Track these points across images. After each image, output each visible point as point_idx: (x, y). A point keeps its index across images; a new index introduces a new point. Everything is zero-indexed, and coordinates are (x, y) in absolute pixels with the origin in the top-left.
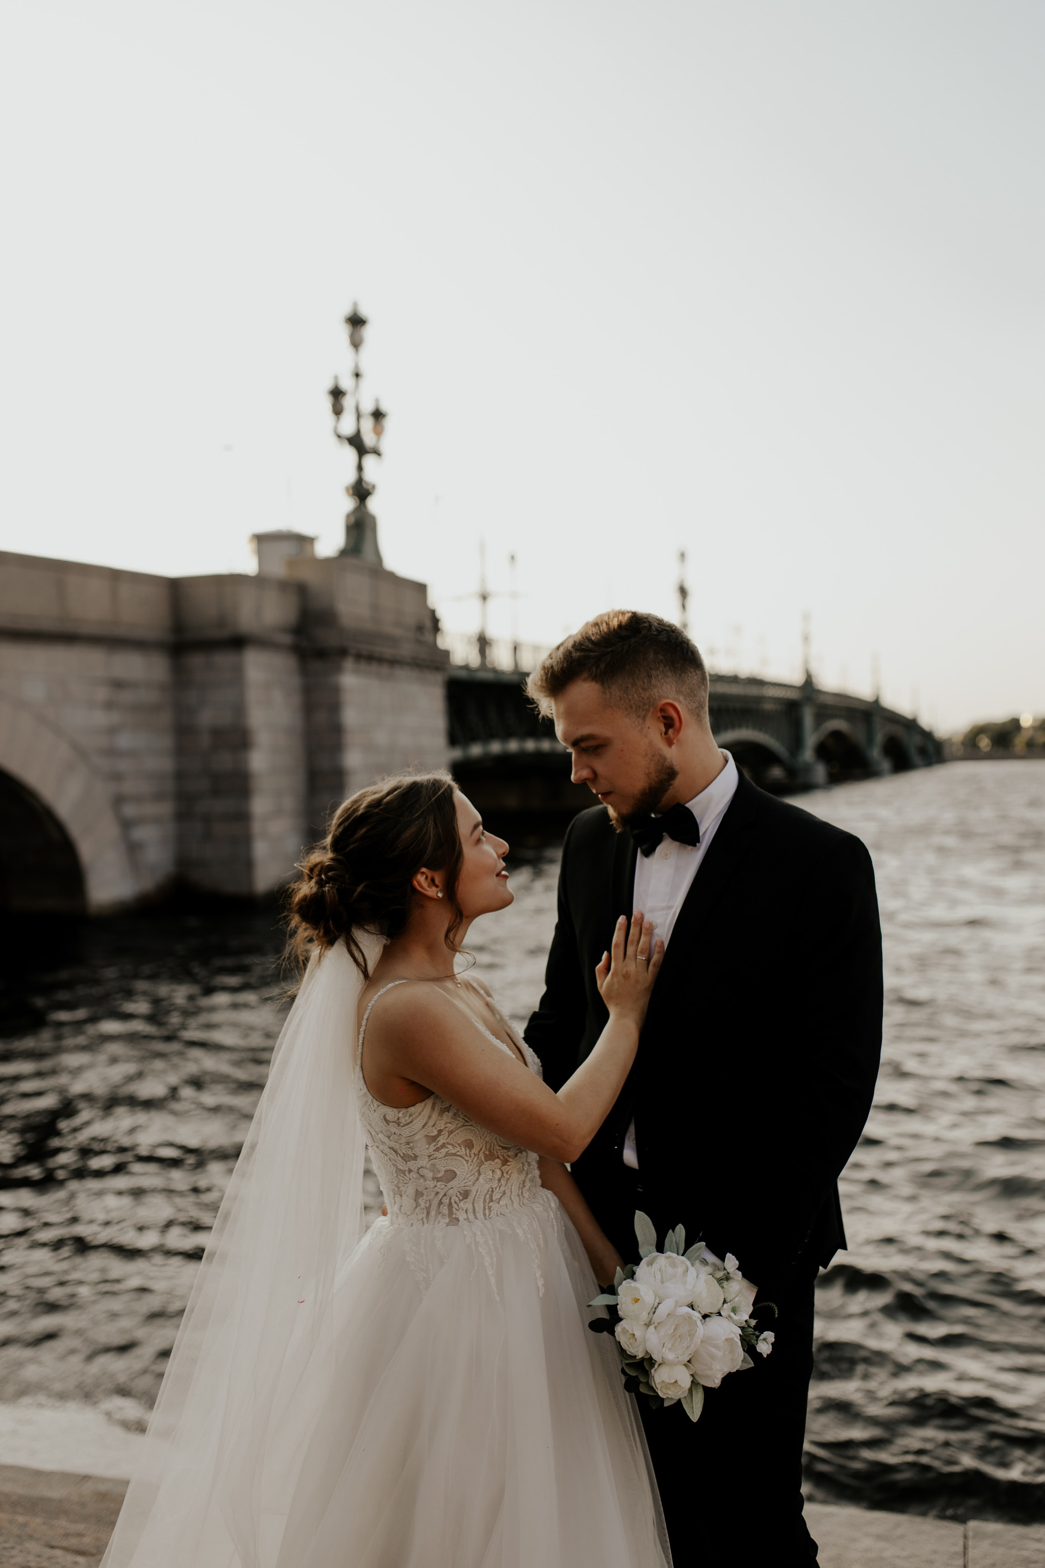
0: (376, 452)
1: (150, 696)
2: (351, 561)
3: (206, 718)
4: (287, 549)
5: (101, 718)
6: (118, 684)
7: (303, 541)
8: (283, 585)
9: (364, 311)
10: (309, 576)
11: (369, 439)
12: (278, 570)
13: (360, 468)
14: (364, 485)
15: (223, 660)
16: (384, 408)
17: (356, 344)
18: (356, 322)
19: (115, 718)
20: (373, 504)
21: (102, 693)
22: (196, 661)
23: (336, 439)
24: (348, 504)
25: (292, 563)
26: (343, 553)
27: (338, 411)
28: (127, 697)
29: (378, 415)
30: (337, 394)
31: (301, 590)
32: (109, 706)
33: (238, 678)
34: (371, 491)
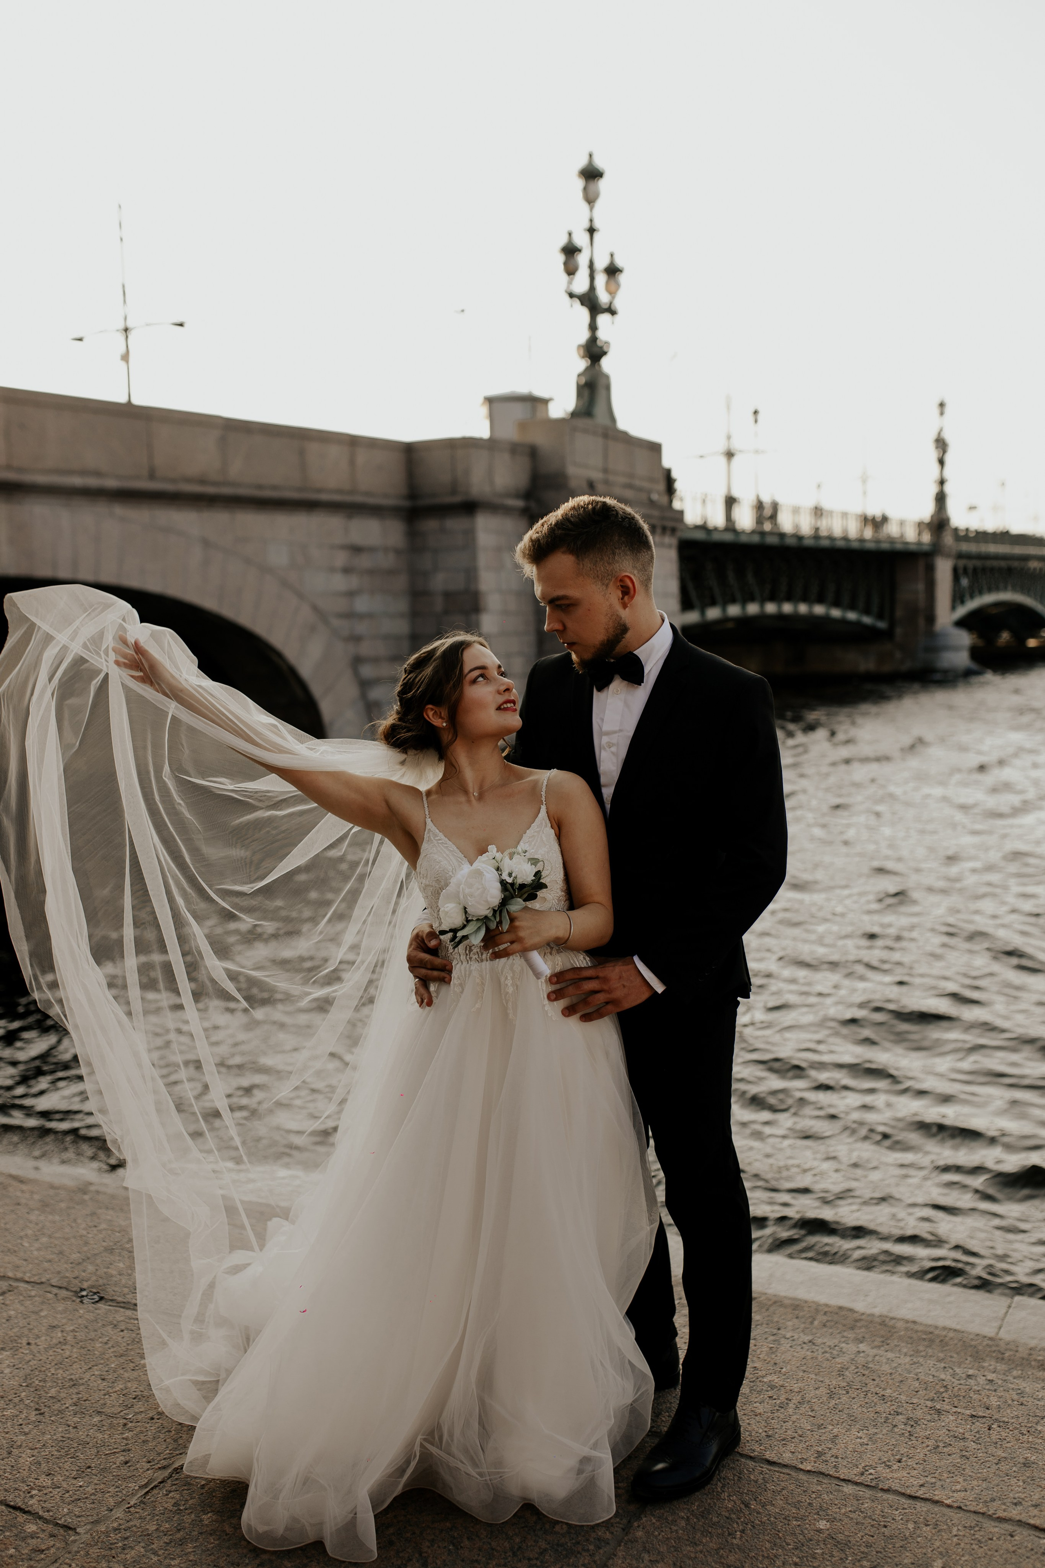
0: (612, 311)
1: (387, 561)
2: (581, 422)
3: (439, 582)
4: (519, 412)
5: (340, 582)
6: (356, 549)
7: (535, 402)
8: (514, 449)
9: (600, 163)
10: (539, 439)
11: (603, 297)
12: (510, 433)
13: (593, 327)
14: (599, 343)
15: (454, 524)
16: (619, 262)
17: (590, 199)
18: (591, 174)
19: (354, 582)
20: (606, 364)
21: (341, 559)
22: (430, 525)
23: (567, 297)
24: (582, 364)
25: (523, 426)
26: (574, 414)
27: (571, 270)
28: (365, 561)
29: (612, 271)
30: (570, 251)
31: (533, 453)
32: (347, 570)
33: (469, 543)
34: (605, 349)
